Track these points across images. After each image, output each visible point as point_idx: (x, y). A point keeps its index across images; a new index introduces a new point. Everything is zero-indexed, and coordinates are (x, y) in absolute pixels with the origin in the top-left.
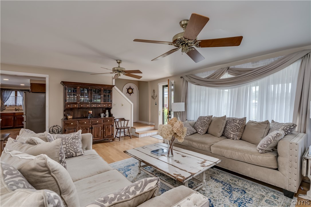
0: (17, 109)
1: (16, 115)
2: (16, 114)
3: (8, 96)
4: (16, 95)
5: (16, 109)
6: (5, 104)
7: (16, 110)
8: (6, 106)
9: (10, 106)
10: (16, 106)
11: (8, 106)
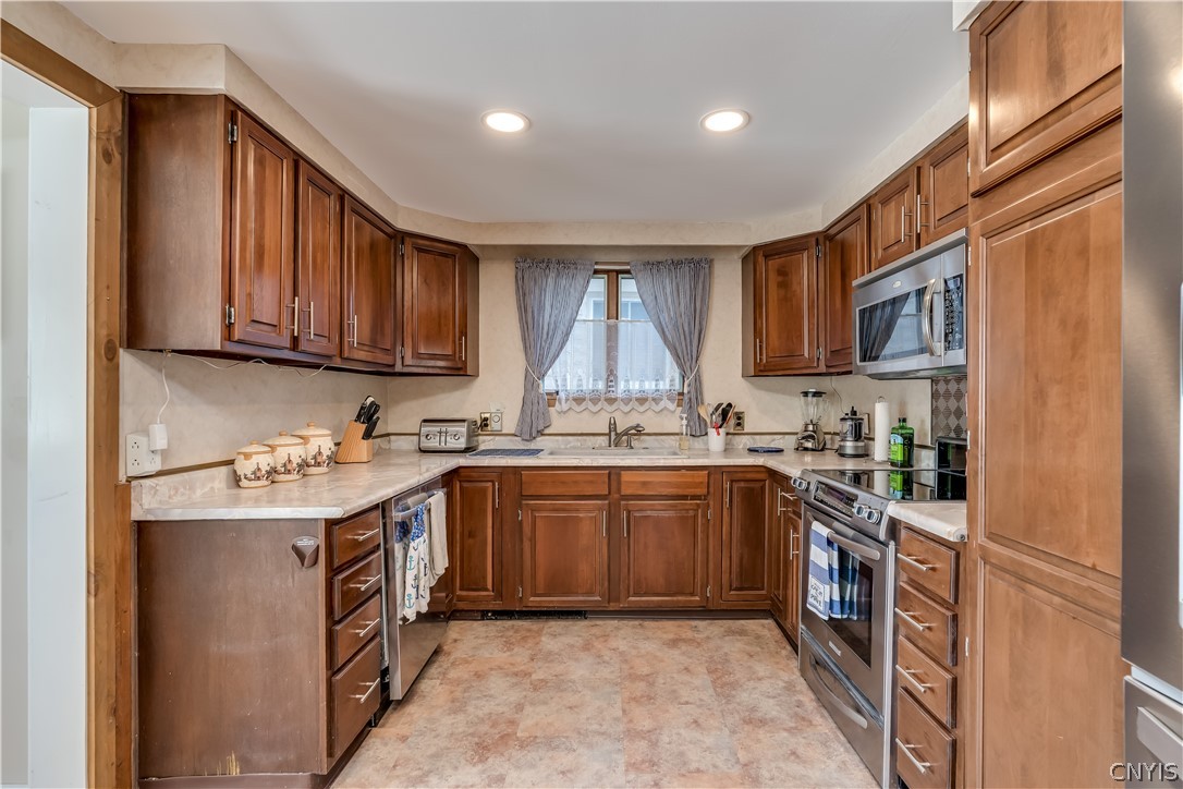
0: (626, 433)
1: (625, 491)
2: (626, 477)
3: (568, 317)
4: (613, 307)
5: (613, 426)
6: (548, 384)
7: (620, 437)
8: (552, 397)
9: (575, 400)
10: (616, 399)
11: (567, 400)
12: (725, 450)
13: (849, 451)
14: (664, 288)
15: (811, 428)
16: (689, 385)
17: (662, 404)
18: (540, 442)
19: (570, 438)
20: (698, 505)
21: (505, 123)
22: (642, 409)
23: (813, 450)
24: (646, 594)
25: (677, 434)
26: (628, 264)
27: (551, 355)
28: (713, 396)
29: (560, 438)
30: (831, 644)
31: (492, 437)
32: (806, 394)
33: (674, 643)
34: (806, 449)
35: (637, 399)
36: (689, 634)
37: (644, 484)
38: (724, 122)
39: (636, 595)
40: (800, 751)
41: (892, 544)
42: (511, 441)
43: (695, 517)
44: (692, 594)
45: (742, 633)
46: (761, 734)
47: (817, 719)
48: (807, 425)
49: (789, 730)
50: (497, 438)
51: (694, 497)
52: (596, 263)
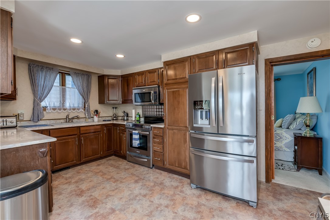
0: (72, 118)
1: (84, 132)
3: (50, 84)
4: (64, 83)
6: (43, 104)
7: (68, 119)
8: (45, 108)
9: (53, 109)
10: (66, 109)
11: (50, 109)
12: (98, 121)
13: (126, 119)
14: (80, 80)
15: (115, 115)
16: (87, 106)
17: (80, 110)
18: (41, 123)
19: (51, 120)
20: (99, 133)
21: (76, 41)
22: (74, 112)
23: (115, 120)
24: (88, 157)
25: (85, 118)
26: (69, 72)
27: (44, 95)
28: (93, 108)
29: (48, 121)
30: (137, 151)
31: (20, 122)
32: (113, 108)
33: (99, 165)
34: (114, 120)
35: (73, 109)
36: (100, 163)
37: (86, 130)
38: (120, 56)
39: (85, 158)
40: (137, 169)
41: (151, 131)
42: (28, 122)
43: (99, 136)
44: (98, 154)
45: (110, 159)
46: (129, 170)
47: (135, 165)
48: (114, 115)
49: (133, 168)
50: (22, 122)
51: (98, 132)
52: (59, 70)
